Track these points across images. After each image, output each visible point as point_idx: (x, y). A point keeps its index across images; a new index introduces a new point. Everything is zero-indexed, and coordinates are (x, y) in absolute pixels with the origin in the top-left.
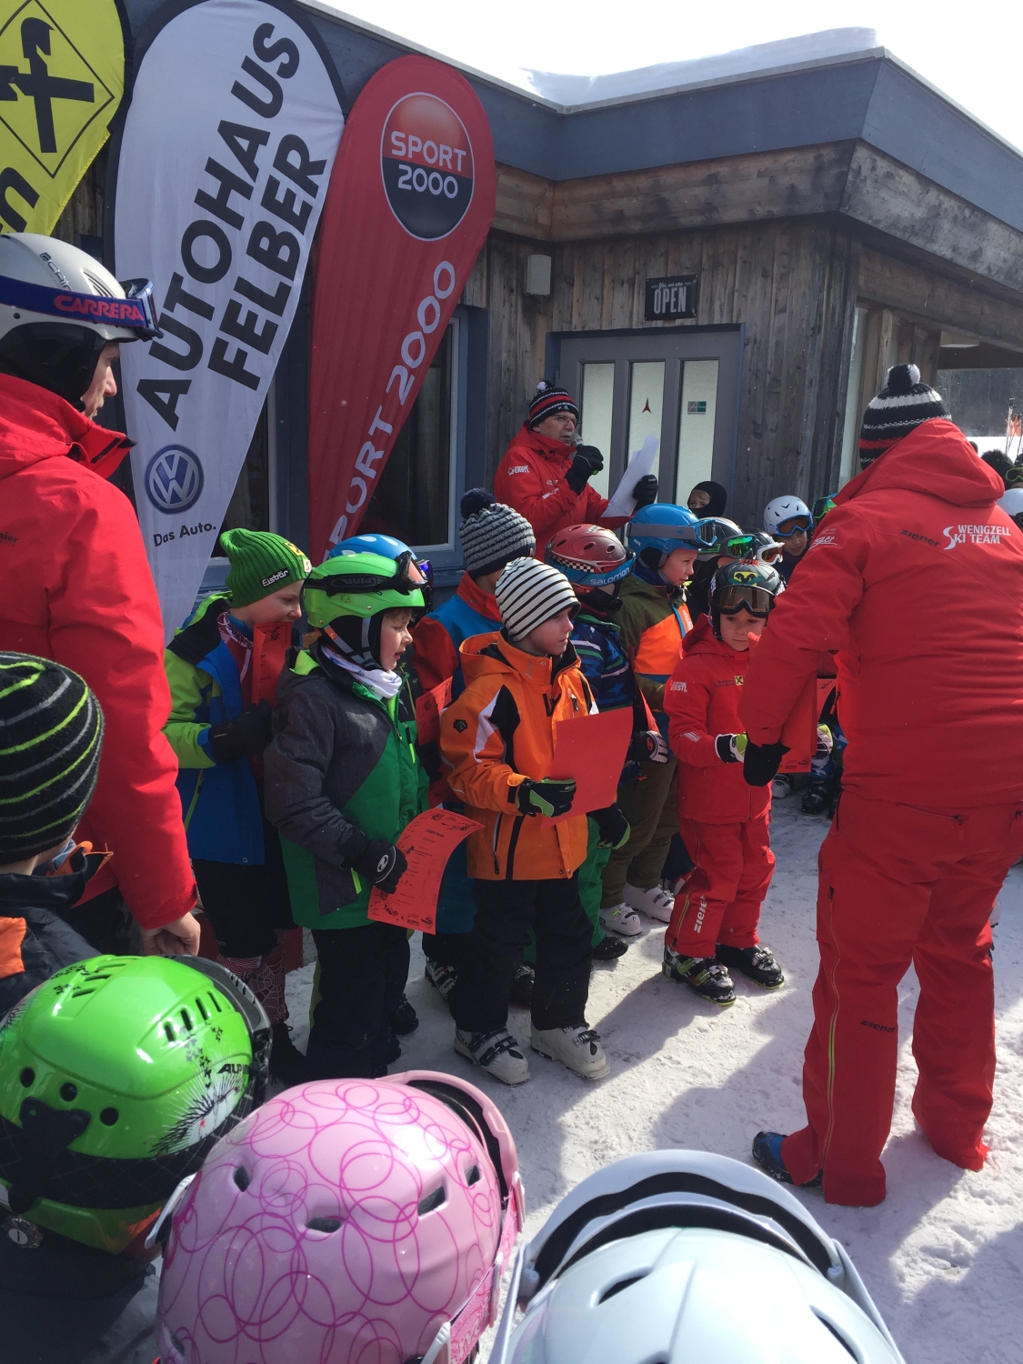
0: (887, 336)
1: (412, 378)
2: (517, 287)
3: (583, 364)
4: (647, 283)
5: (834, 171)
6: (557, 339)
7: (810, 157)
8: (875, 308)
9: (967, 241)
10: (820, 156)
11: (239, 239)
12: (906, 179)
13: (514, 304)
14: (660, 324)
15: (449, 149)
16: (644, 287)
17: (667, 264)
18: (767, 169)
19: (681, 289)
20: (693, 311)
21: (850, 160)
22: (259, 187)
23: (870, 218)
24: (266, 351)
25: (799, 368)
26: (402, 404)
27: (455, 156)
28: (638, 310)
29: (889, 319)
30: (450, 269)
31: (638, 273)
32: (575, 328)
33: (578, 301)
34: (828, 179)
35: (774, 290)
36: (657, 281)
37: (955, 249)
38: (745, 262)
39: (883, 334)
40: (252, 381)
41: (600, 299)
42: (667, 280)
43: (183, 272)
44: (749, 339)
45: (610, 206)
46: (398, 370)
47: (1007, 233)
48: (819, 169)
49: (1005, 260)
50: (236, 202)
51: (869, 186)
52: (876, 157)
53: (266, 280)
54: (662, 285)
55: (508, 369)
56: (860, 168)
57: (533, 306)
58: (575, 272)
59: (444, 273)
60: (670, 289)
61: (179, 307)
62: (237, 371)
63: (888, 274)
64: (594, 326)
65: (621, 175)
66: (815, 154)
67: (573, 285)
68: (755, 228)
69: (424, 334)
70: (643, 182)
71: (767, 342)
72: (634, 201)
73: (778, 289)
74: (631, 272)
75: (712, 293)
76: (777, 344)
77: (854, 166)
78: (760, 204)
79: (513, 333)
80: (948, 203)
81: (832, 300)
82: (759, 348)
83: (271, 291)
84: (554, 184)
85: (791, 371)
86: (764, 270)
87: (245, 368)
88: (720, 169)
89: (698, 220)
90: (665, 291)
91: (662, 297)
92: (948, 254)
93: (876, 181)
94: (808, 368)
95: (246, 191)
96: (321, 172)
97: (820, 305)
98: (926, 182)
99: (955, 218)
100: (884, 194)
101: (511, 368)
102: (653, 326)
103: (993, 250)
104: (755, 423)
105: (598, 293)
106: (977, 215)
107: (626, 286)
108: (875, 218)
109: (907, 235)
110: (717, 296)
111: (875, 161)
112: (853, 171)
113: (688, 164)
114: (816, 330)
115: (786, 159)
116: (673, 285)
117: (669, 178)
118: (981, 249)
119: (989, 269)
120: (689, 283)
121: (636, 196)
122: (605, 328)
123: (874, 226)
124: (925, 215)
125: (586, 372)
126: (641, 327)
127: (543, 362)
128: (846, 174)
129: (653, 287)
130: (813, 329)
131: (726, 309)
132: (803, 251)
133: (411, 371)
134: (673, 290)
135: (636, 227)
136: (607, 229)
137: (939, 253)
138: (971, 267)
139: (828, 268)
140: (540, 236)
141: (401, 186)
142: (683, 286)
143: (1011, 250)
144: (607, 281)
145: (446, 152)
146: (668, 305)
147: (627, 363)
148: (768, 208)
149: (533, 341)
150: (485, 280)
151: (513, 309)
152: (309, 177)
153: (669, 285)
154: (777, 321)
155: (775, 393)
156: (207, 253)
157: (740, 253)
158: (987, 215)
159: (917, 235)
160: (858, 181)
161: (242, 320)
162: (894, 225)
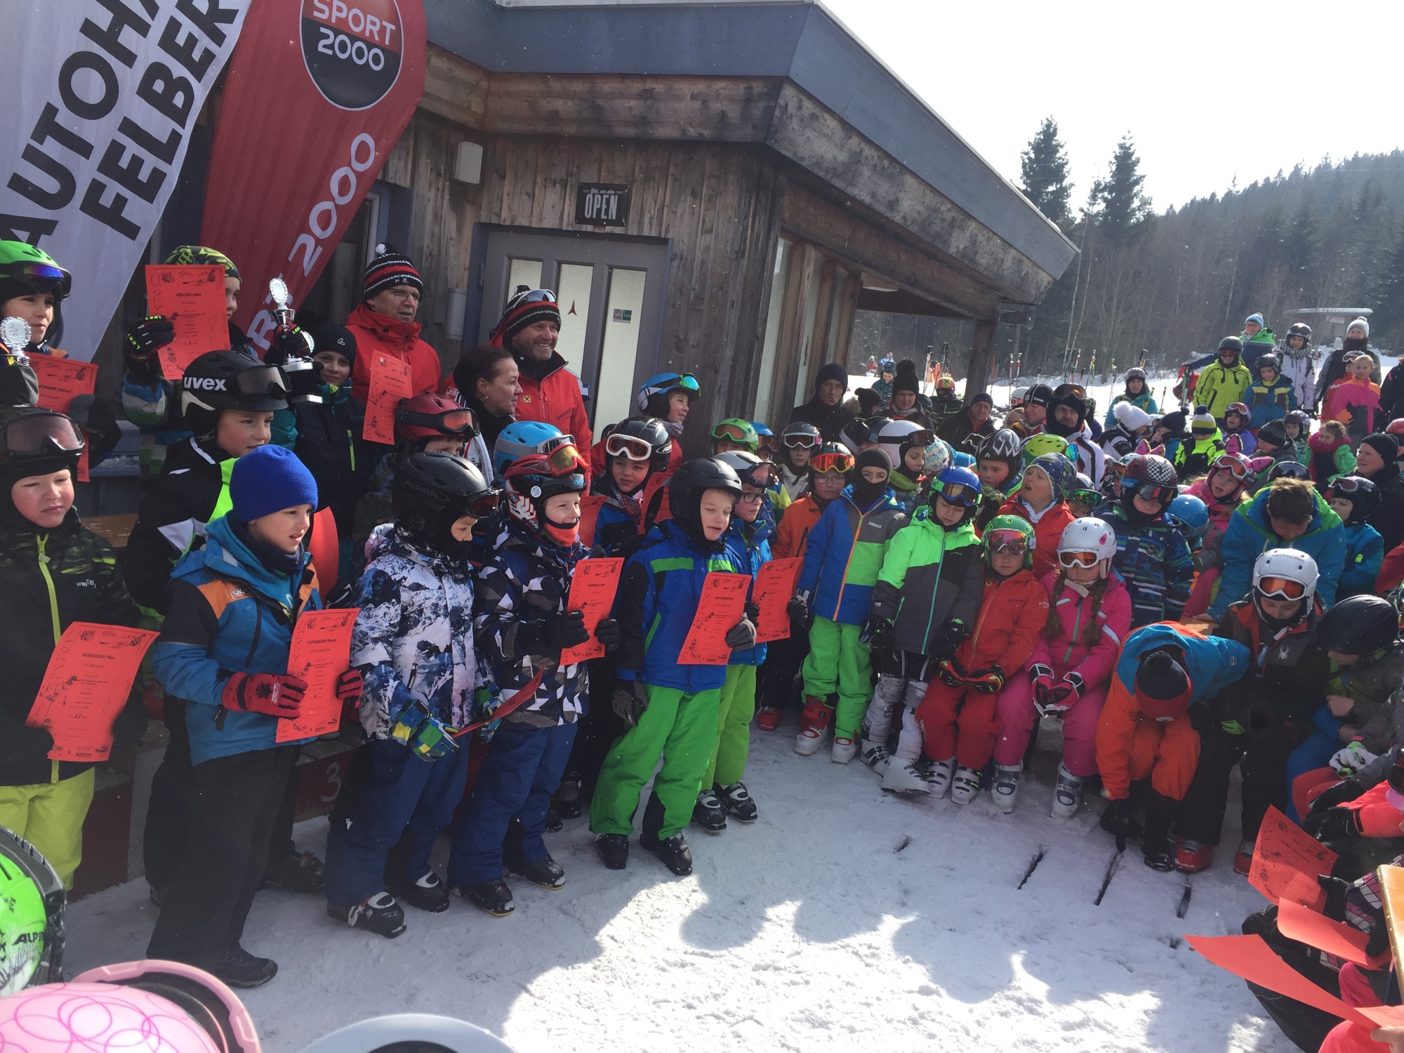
0: (809, 270)
1: (320, 249)
2: (445, 171)
3: (511, 258)
4: (579, 187)
5: (761, 105)
6: (486, 230)
7: (741, 88)
8: (798, 242)
9: (885, 189)
10: (750, 88)
11: (130, 78)
12: (831, 123)
13: (441, 189)
14: (590, 228)
15: (377, 20)
16: (576, 189)
17: (600, 171)
18: (700, 93)
19: (612, 197)
20: (624, 221)
21: (778, 96)
22: (158, 27)
23: (795, 153)
24: (151, 199)
25: (722, 288)
26: (306, 274)
27: (383, 29)
28: (569, 213)
29: (812, 255)
30: (371, 142)
31: (571, 176)
32: (505, 221)
33: (508, 195)
34: (757, 110)
35: (702, 211)
36: (589, 186)
37: (873, 196)
38: (676, 180)
39: (805, 267)
40: (131, 230)
41: (532, 196)
42: (600, 186)
43: (58, 102)
44: (676, 255)
45: (547, 105)
46: (304, 239)
47: (922, 187)
48: (748, 101)
49: (919, 213)
50: (128, 37)
51: (795, 124)
52: (804, 98)
53: (157, 124)
54: (594, 190)
55: (430, 254)
56: (787, 105)
57: (461, 194)
58: (508, 165)
59: (363, 145)
60: (602, 195)
61: (49, 140)
62: (114, 217)
63: (812, 210)
64: (523, 221)
65: (558, 76)
66: (745, 85)
67: (504, 177)
68: (684, 147)
69: (336, 205)
70: (578, 87)
71: (693, 260)
72: (570, 103)
73: (706, 210)
74: (564, 173)
75: (642, 204)
76: (703, 262)
77: (781, 102)
78: (691, 125)
79: (437, 217)
80: (868, 151)
81: (756, 228)
82: (685, 264)
83: (164, 138)
84: (490, 75)
85: (714, 290)
86: (693, 190)
87: (124, 214)
88: (655, 86)
89: (632, 132)
90: (596, 196)
91: (594, 202)
92: (867, 199)
93: (802, 120)
94: (730, 291)
95: (143, 29)
96: (231, 22)
97: (745, 230)
98: (849, 128)
99: (875, 167)
100: (808, 133)
101: (434, 253)
102: (584, 229)
103: (909, 202)
104: (678, 337)
105: (530, 190)
106: (895, 167)
107: (558, 186)
108: (800, 155)
109: (829, 176)
110: (647, 209)
111: (800, 100)
112: (781, 107)
113: (624, 76)
114: (740, 254)
115: (720, 85)
116: (605, 192)
117: (607, 87)
118: (897, 200)
119: (904, 218)
120: (621, 193)
121: (572, 99)
122: (534, 225)
123: (799, 162)
124: (846, 160)
125: (513, 267)
126: (570, 229)
127: (469, 252)
128: (774, 109)
129: (585, 191)
130: (737, 252)
131: (655, 222)
132: (731, 177)
133: (318, 242)
134: (605, 197)
135: (571, 130)
136: (542, 128)
137: (858, 197)
138: (889, 214)
139: (754, 197)
140: (472, 123)
141: (321, 49)
142: (615, 195)
143: (926, 204)
144: (539, 179)
145: (373, 23)
146: (599, 211)
147: (556, 263)
148: (699, 130)
149: (460, 229)
150: (410, 160)
151: (440, 193)
152: (216, 24)
153: (601, 192)
154: (703, 241)
155: (698, 310)
156: (90, 86)
157: (672, 170)
158: (904, 169)
159: (838, 176)
160: (784, 117)
161: (124, 163)
162: (818, 164)
